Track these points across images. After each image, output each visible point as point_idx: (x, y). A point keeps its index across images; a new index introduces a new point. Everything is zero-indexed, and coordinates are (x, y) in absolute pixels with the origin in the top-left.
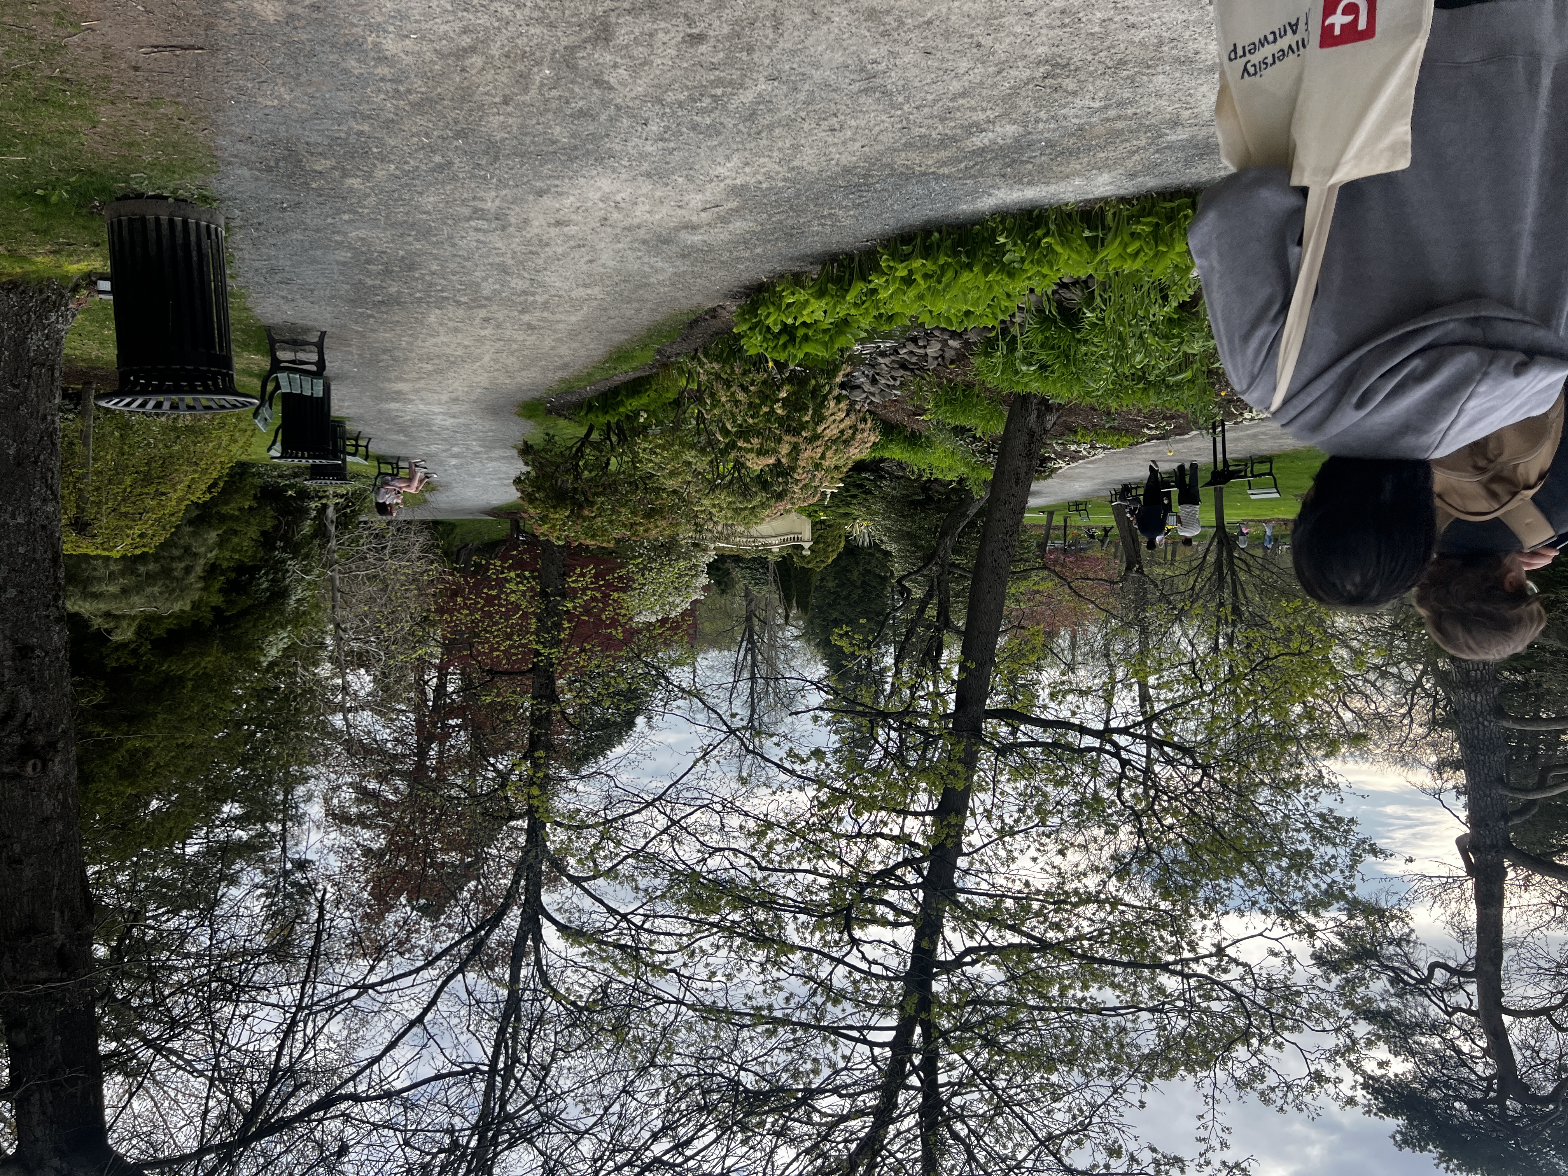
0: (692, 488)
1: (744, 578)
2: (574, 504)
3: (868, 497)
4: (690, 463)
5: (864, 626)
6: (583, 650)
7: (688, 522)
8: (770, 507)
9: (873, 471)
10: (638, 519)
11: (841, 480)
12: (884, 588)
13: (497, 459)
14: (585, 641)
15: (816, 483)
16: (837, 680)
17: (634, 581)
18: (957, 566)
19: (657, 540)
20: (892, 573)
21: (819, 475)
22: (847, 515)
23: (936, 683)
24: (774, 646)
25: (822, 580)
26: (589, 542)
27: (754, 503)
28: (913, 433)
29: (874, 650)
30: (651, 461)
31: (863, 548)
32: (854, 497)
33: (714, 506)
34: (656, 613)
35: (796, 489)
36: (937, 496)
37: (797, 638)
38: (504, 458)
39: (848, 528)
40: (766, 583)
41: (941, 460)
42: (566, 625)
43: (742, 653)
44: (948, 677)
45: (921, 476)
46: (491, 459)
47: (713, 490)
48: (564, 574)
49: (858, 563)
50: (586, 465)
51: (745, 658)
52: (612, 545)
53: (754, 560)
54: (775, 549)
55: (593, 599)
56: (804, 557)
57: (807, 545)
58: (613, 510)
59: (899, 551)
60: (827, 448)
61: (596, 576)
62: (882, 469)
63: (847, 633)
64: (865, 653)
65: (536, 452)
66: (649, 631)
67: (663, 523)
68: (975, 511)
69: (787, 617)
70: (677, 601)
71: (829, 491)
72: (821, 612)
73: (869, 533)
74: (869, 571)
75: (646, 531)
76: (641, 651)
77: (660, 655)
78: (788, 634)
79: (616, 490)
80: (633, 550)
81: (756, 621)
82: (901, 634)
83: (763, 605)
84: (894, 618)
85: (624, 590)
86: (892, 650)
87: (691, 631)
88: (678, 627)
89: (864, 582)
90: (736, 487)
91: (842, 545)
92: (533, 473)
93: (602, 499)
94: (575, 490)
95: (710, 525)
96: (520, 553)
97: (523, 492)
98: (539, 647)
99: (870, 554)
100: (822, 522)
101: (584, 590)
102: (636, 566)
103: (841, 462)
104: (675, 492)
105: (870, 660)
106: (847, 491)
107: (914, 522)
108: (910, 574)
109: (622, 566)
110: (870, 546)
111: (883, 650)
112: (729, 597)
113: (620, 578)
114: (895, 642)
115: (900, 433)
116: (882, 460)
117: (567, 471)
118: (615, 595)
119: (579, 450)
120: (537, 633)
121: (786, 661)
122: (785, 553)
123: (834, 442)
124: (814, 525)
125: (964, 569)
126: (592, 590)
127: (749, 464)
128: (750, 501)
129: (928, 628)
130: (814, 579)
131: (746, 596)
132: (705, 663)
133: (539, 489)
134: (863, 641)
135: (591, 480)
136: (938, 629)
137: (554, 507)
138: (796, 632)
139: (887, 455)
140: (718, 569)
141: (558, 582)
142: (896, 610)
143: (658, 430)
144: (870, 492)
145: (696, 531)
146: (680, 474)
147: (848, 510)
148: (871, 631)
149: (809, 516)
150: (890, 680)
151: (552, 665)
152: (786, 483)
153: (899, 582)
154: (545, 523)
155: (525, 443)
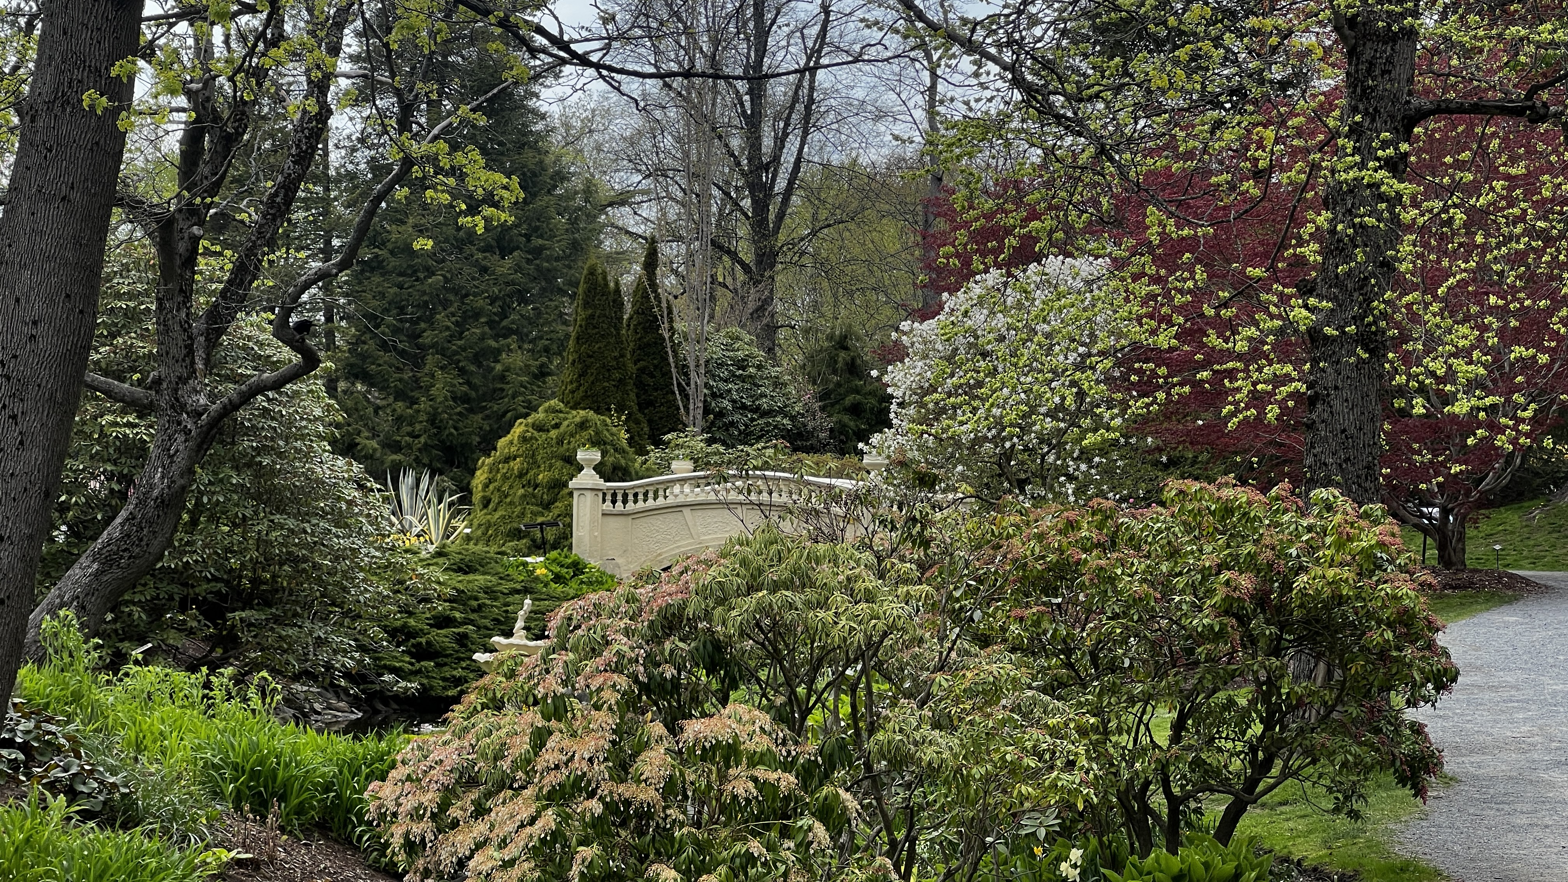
0: (932, 650)
1: (777, 383)
2: (1281, 608)
3: (398, 620)
4: (936, 725)
5: (421, 231)
6: (1259, 175)
7: (948, 551)
8: (703, 592)
9: (384, 696)
10: (1094, 560)
11: (480, 673)
12: (354, 345)
13: (1502, 746)
14: (1256, 203)
15: (560, 659)
16: (503, 66)
17: (1108, 379)
18: (130, 404)
19: (1039, 501)
20: (331, 389)
21: (552, 684)
22: (464, 568)
23: (204, 51)
24: (694, 176)
25: (542, 373)
26: (1242, 495)
27: (750, 602)
28: (261, 808)
29: (393, 156)
30: (1054, 732)
31: (418, 465)
32: (442, 622)
33: (870, 597)
34: (1046, 282)
35: (622, 644)
36: (192, 618)
37: (623, 199)
38: (1482, 749)
39: (462, 527)
40: (711, 367)
41: (177, 726)
42: (1311, 252)
43: (788, 158)
44: (163, 67)
45: (240, 680)
46: (1521, 745)
47: (872, 646)
48: (1312, 401)
49: (433, 419)
50: (1243, 722)
51: (780, 142)
52: (1173, 486)
53: (747, 438)
54: (682, 467)
55: (1228, 328)
56: (597, 442)
57: (587, 478)
58: (1168, 591)
59: (307, 456)
60: (526, 763)
61: (1219, 395)
62: (355, 702)
63: (473, 210)
64: (416, 149)
65: (1388, 762)
66: (1069, 229)
67: (1018, 547)
68: (76, 572)
69: (651, 263)
70: (979, 316)
71: (519, 638)
72: (547, 276)
73: (398, 510)
74: (400, 395)
75: (1072, 525)
76: (1094, 166)
77: (1036, 155)
78: (649, 211)
79: (1154, 646)
80: (1108, 471)
81: (746, 252)
82: (307, 204)
83: (724, 299)
84: (327, 252)
85: (1141, 353)
86: (335, 157)
87: (941, 225)
88: (981, 237)
89: (417, 362)
90: (803, 653)
91: (480, 477)
92: (1398, 700)
93: (1202, 621)
94: (1276, 651)
95: (883, 539)
96: (1438, 468)
97: (1431, 645)
98: (1391, 185)
99: (396, 447)
100: (538, 547)
101: (1255, 354)
102: (1098, 425)
103: (483, 721)
104: (984, 641)
105: (404, 125)
106: (462, 639)
107: (262, 542)
108: (278, 385)
109: (1140, 425)
110: (396, 472)
111: (363, 155)
112: (825, 325)
113: (1147, 388)
114: (325, 180)
115: (300, 811)
116: (356, 729)
117: (1298, 704)
118: (1165, 340)
119: (1263, 768)
120: (1397, 228)
121: (656, 128)
122: (654, 455)
123: (503, 783)
124: (564, 540)
125: (110, 394)
126: (1231, 355)
127: (765, 719)
128: (764, 609)
129: (224, 221)
130: (568, 374)
131: (772, 329)
132: (901, 129)
133: (1383, 654)
134: (422, 185)
135: (1229, 678)
136: (193, 213)
137: (1340, 600)
138: (623, 216)
139: (343, 744)
140: (855, 410)
141: (1330, 378)
142: (322, 275)
143: (1028, 825)
144: (395, 634)
145: (926, 523)
146: (969, 693)
147: (460, 581)
148: (398, 216)
149: (578, 567)
150: (344, 66)
151: (1355, 131)
152: (651, 661)
153: (311, 361)
154: (1368, 554)
155: (1420, 791)
